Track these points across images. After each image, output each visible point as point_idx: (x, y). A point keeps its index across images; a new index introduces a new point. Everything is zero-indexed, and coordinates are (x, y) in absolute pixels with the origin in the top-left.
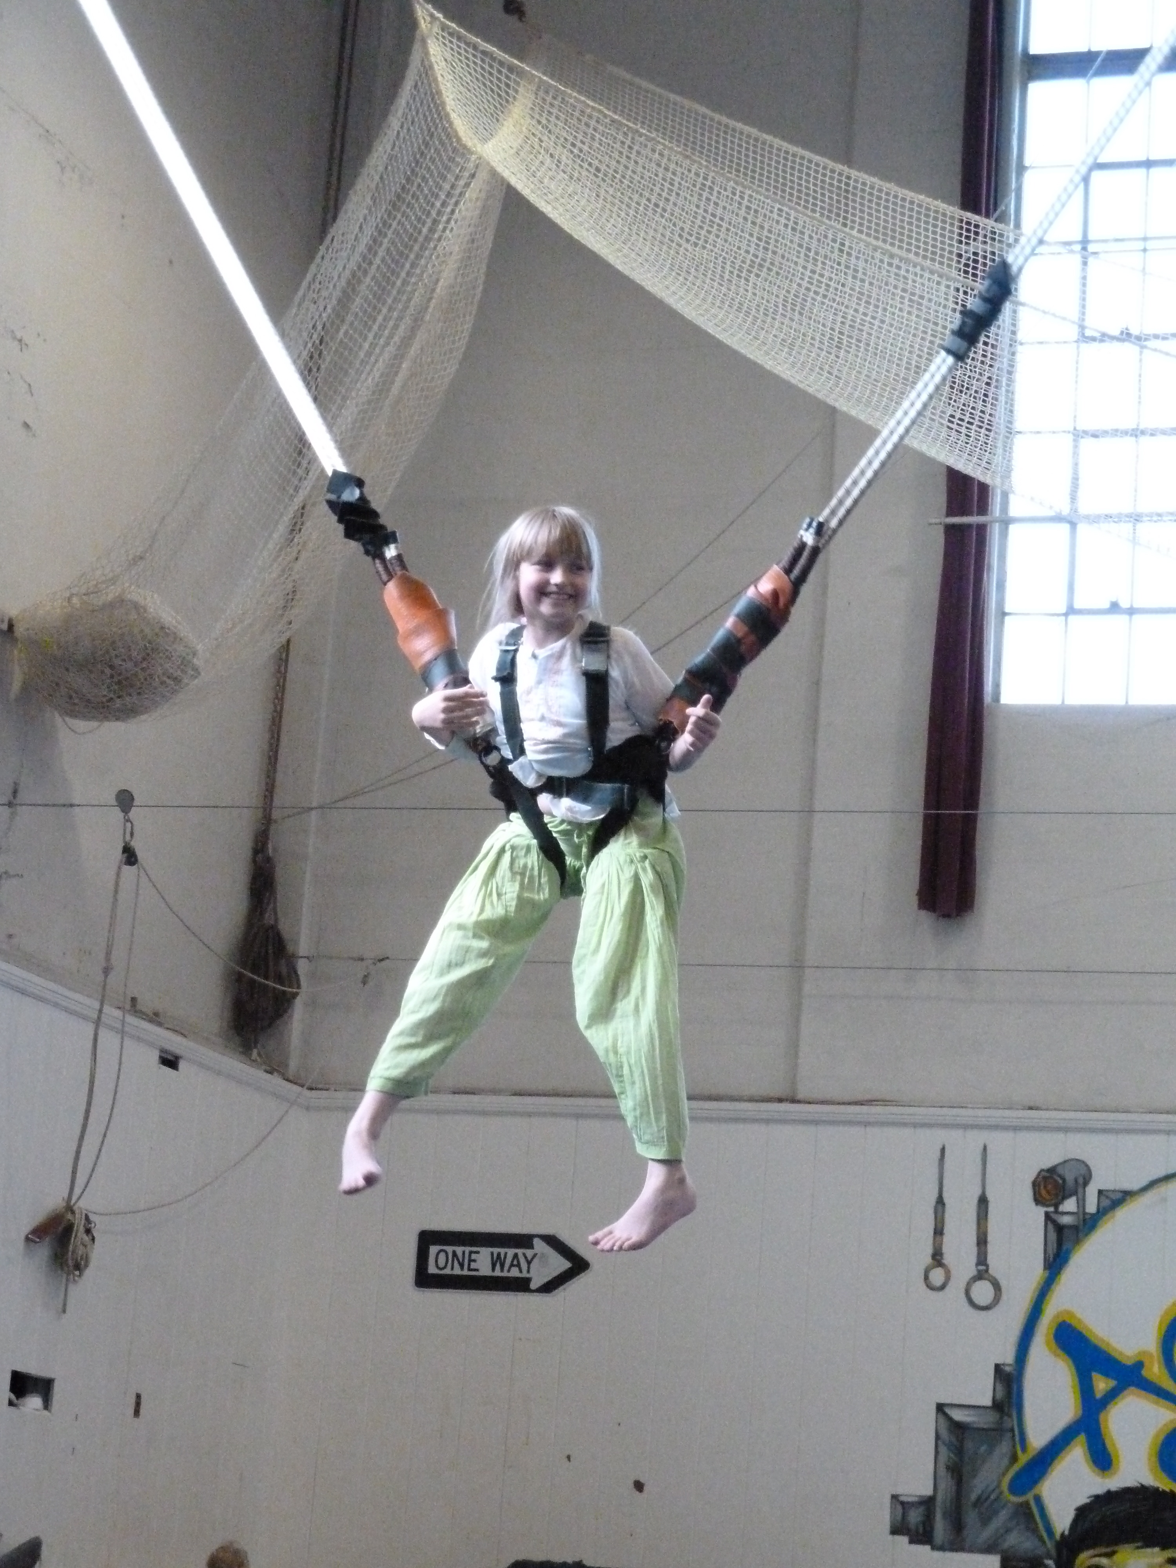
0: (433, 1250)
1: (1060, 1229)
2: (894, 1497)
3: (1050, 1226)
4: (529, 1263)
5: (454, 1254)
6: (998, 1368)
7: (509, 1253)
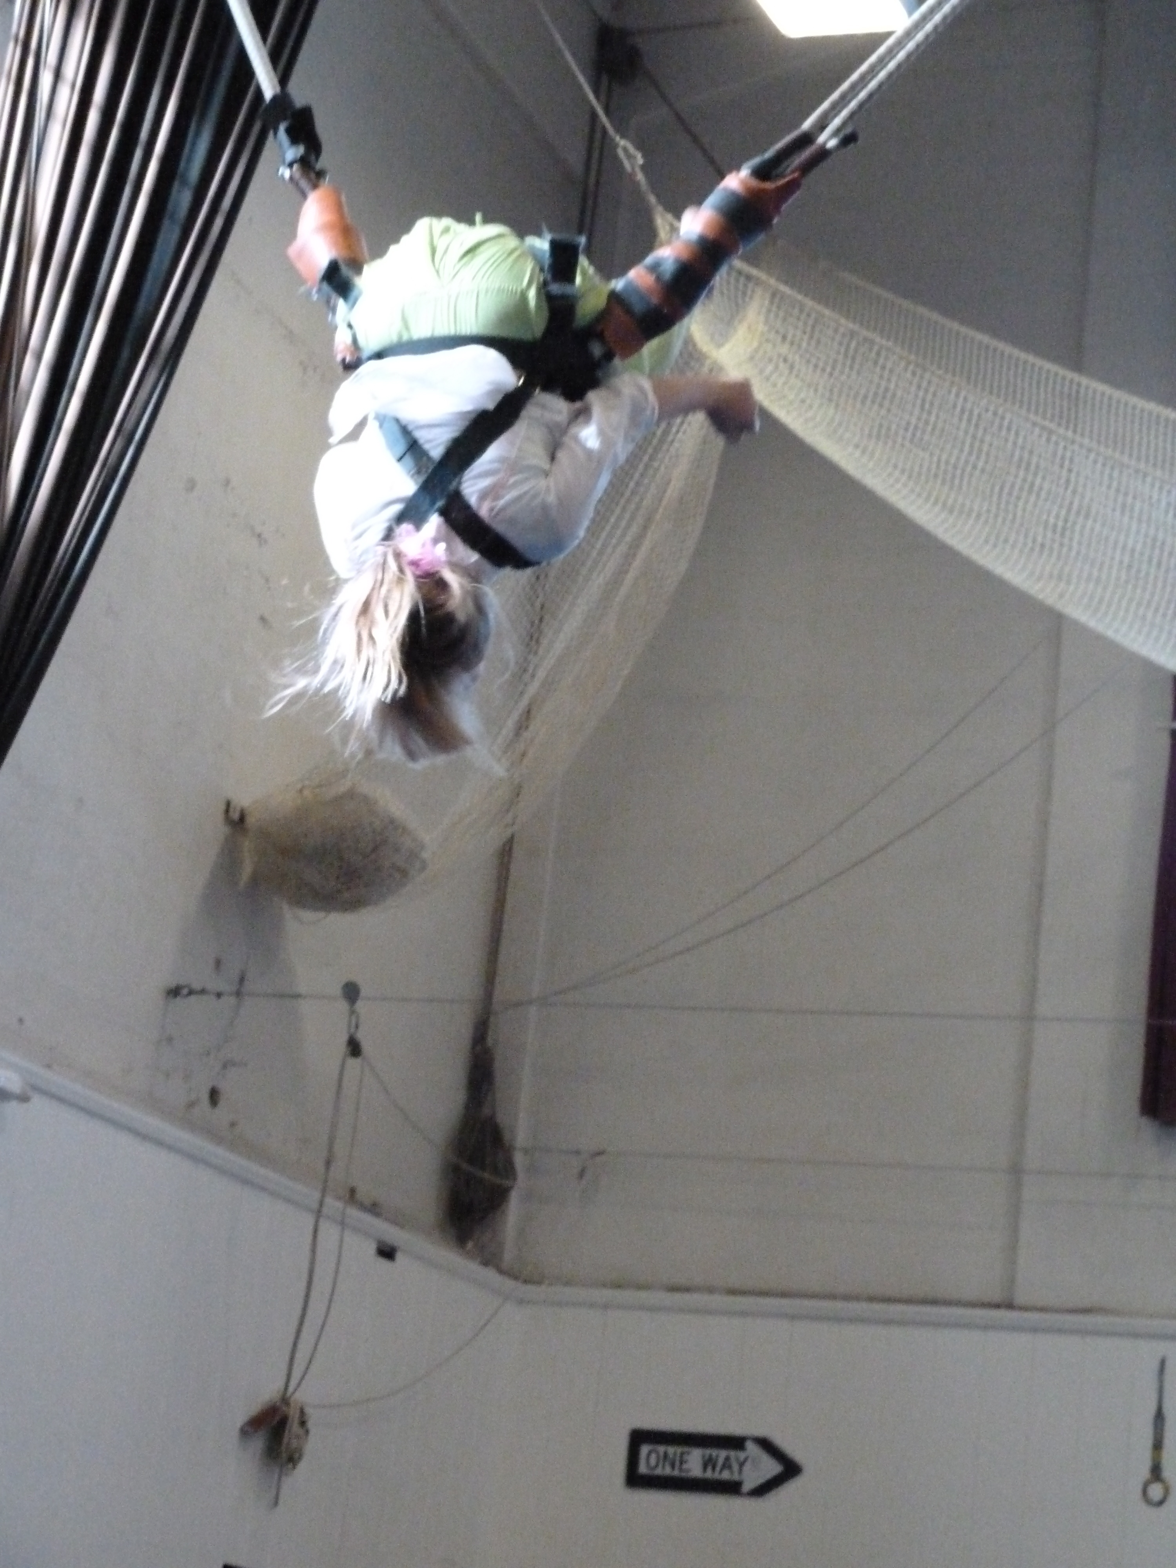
0: (645, 1449)
4: (742, 1465)
5: (666, 1455)
7: (721, 1454)
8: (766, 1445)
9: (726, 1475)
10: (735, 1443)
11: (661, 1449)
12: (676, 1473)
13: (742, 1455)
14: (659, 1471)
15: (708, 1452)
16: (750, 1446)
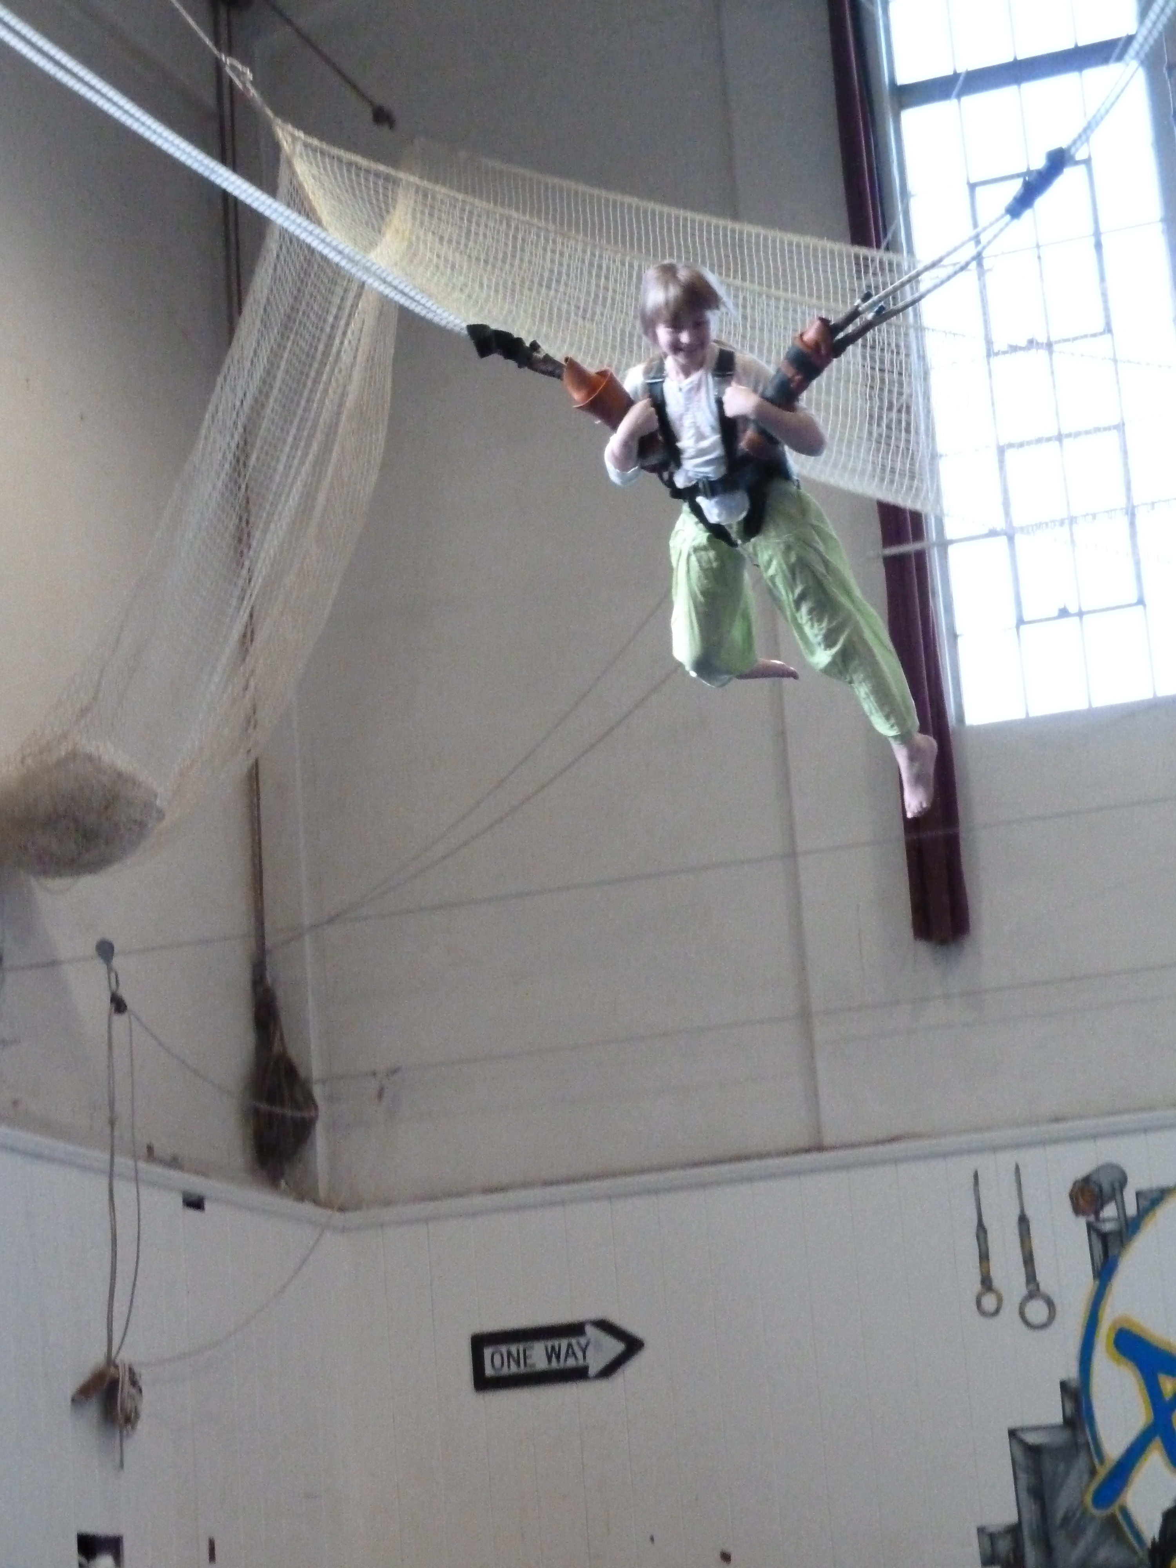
0: (487, 1352)
1: (1104, 1238)
2: (981, 1530)
3: (1094, 1236)
4: (584, 1350)
5: (509, 1353)
6: (1064, 1386)
7: (563, 1343)
8: (605, 1326)
9: (571, 1362)
10: (575, 1329)
11: (504, 1349)
12: (522, 1369)
13: (583, 1341)
14: (505, 1371)
15: (550, 1344)
16: (590, 1330)
